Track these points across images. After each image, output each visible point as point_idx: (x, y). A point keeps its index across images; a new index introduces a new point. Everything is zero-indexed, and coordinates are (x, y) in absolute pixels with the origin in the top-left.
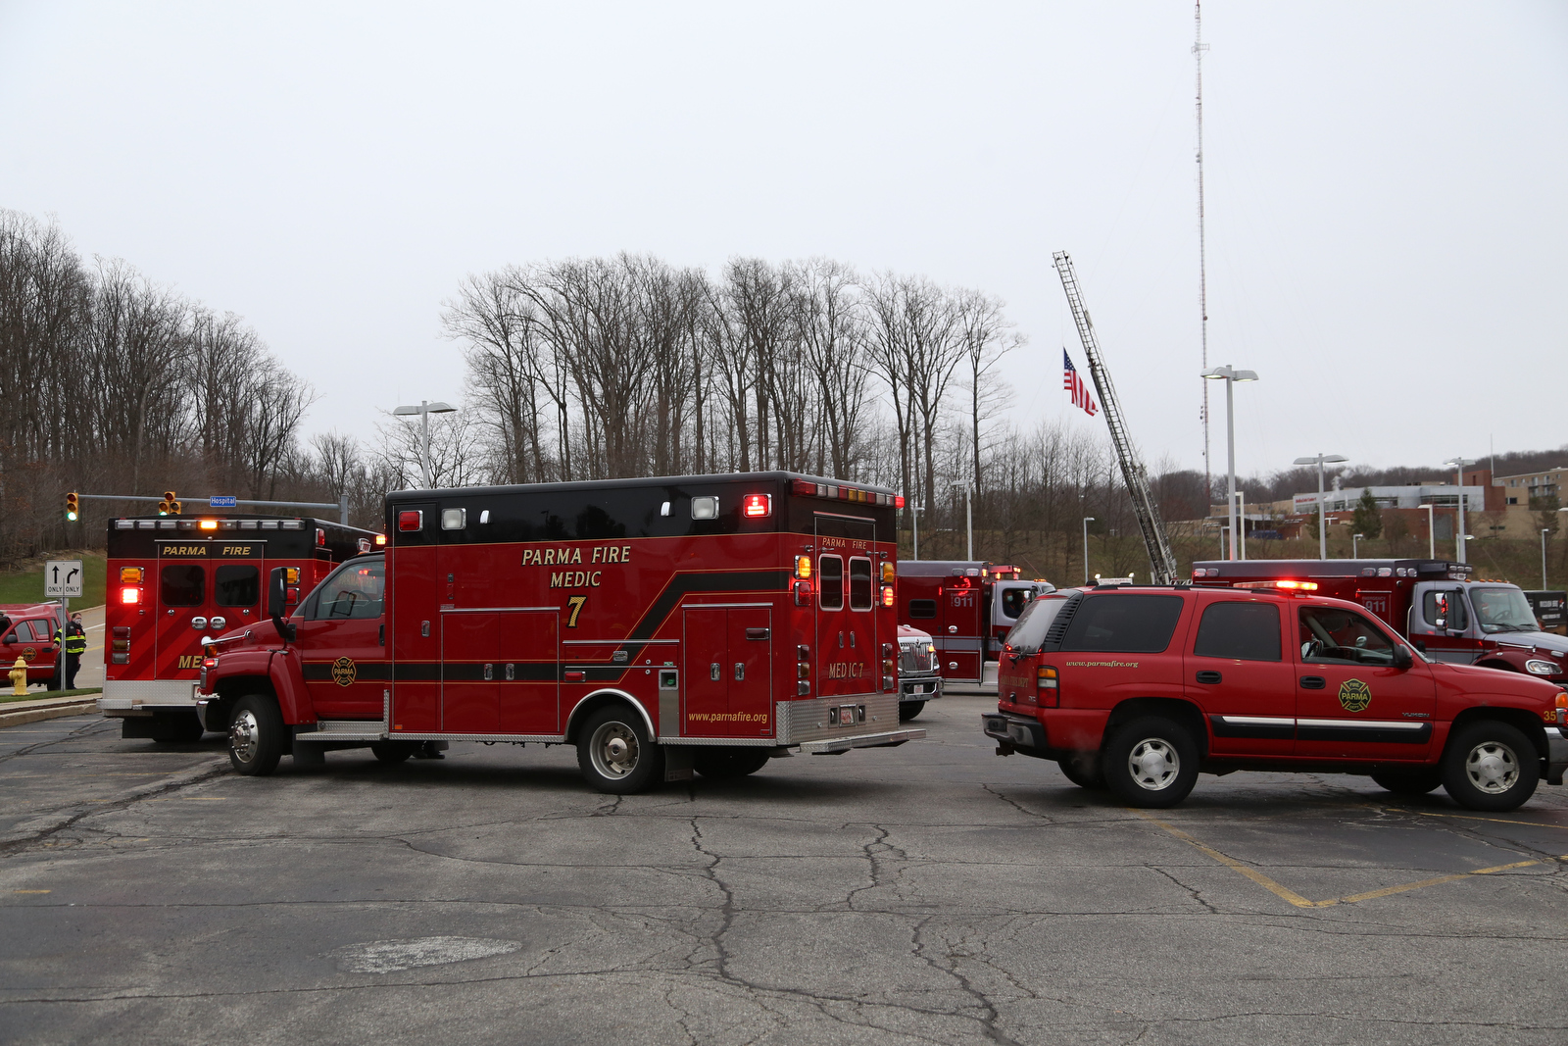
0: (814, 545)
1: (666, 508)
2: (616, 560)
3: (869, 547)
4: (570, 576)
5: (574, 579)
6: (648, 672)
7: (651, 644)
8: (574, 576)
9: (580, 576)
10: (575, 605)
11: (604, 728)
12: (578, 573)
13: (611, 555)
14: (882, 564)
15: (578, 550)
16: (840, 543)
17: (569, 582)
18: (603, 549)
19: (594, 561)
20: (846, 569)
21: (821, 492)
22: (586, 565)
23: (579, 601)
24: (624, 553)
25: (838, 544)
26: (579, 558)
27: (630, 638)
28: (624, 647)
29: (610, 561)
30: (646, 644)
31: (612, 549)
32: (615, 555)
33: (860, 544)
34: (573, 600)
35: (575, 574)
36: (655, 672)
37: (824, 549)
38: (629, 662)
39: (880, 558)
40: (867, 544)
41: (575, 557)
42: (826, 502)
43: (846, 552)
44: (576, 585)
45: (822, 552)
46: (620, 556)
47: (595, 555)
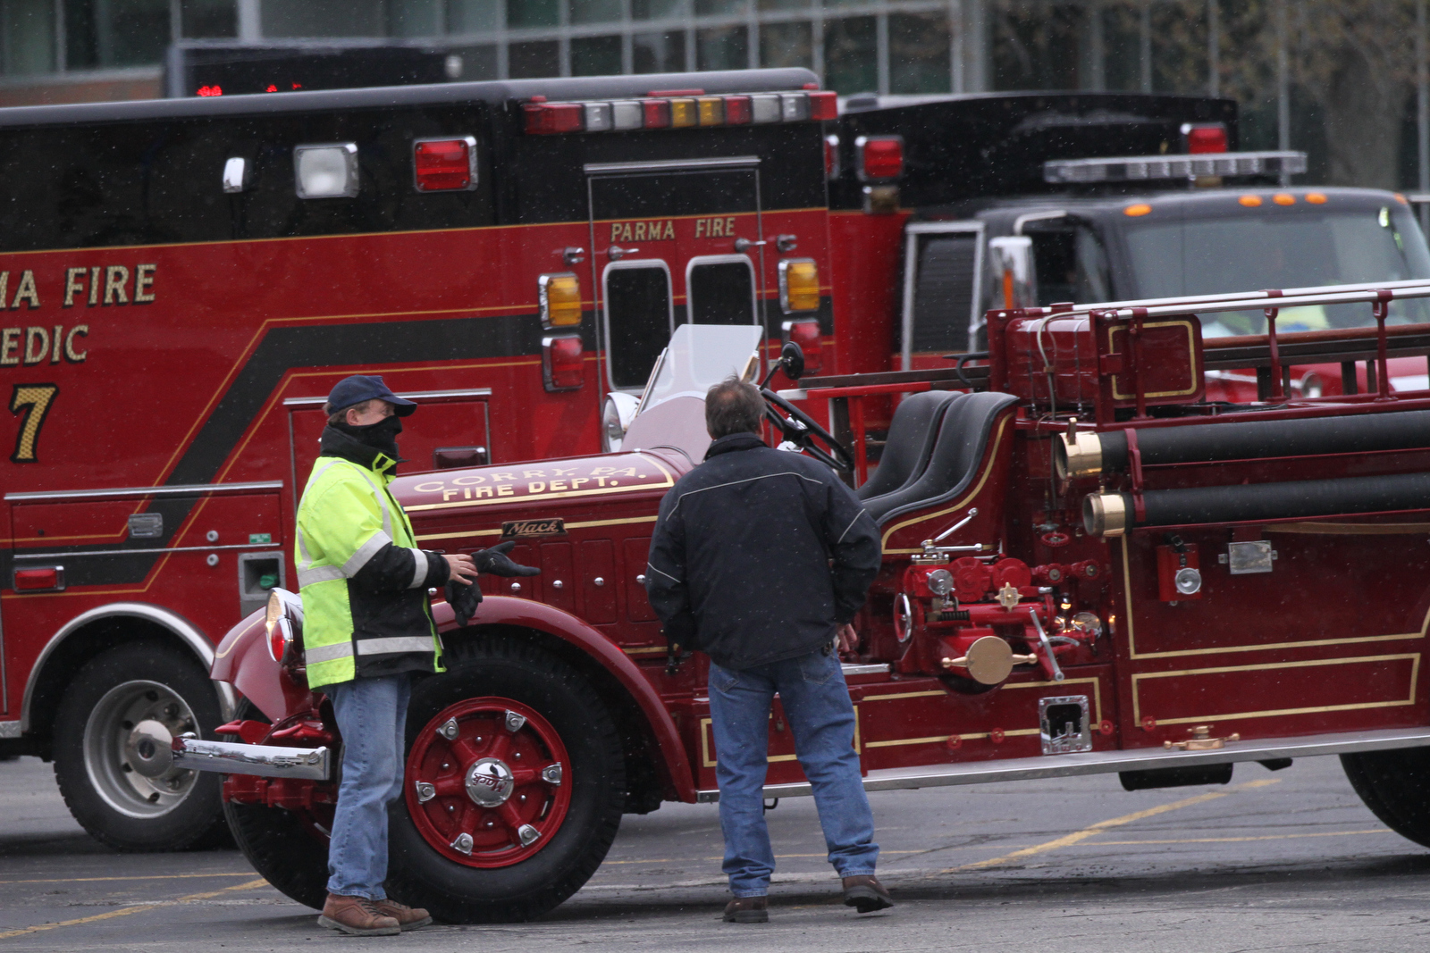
0: (587, 246)
1: (235, 171)
2: (123, 298)
3: (742, 228)
4: (13, 337)
5: (23, 346)
6: (213, 560)
7: (216, 493)
8: (21, 339)
9: (38, 337)
10: (29, 407)
11: (121, 694)
12: (32, 331)
13: (111, 285)
14: (783, 266)
15: (28, 276)
16: (655, 229)
17: (12, 352)
18: (90, 273)
19: (69, 301)
20: (679, 288)
21: (595, 122)
22: (51, 311)
23: (39, 397)
24: (142, 280)
25: (655, 232)
26: (33, 294)
27: (163, 483)
28: (155, 503)
29: (109, 299)
30: (205, 494)
31: (112, 270)
32: (120, 286)
33: (717, 224)
34: (24, 396)
35: (25, 334)
36: (228, 558)
37: (616, 250)
38: (166, 539)
39: (777, 252)
40: (736, 222)
41: (21, 293)
42: (614, 142)
43: (676, 252)
44: (30, 359)
45: (610, 258)
46: (131, 288)
47: (72, 287)
